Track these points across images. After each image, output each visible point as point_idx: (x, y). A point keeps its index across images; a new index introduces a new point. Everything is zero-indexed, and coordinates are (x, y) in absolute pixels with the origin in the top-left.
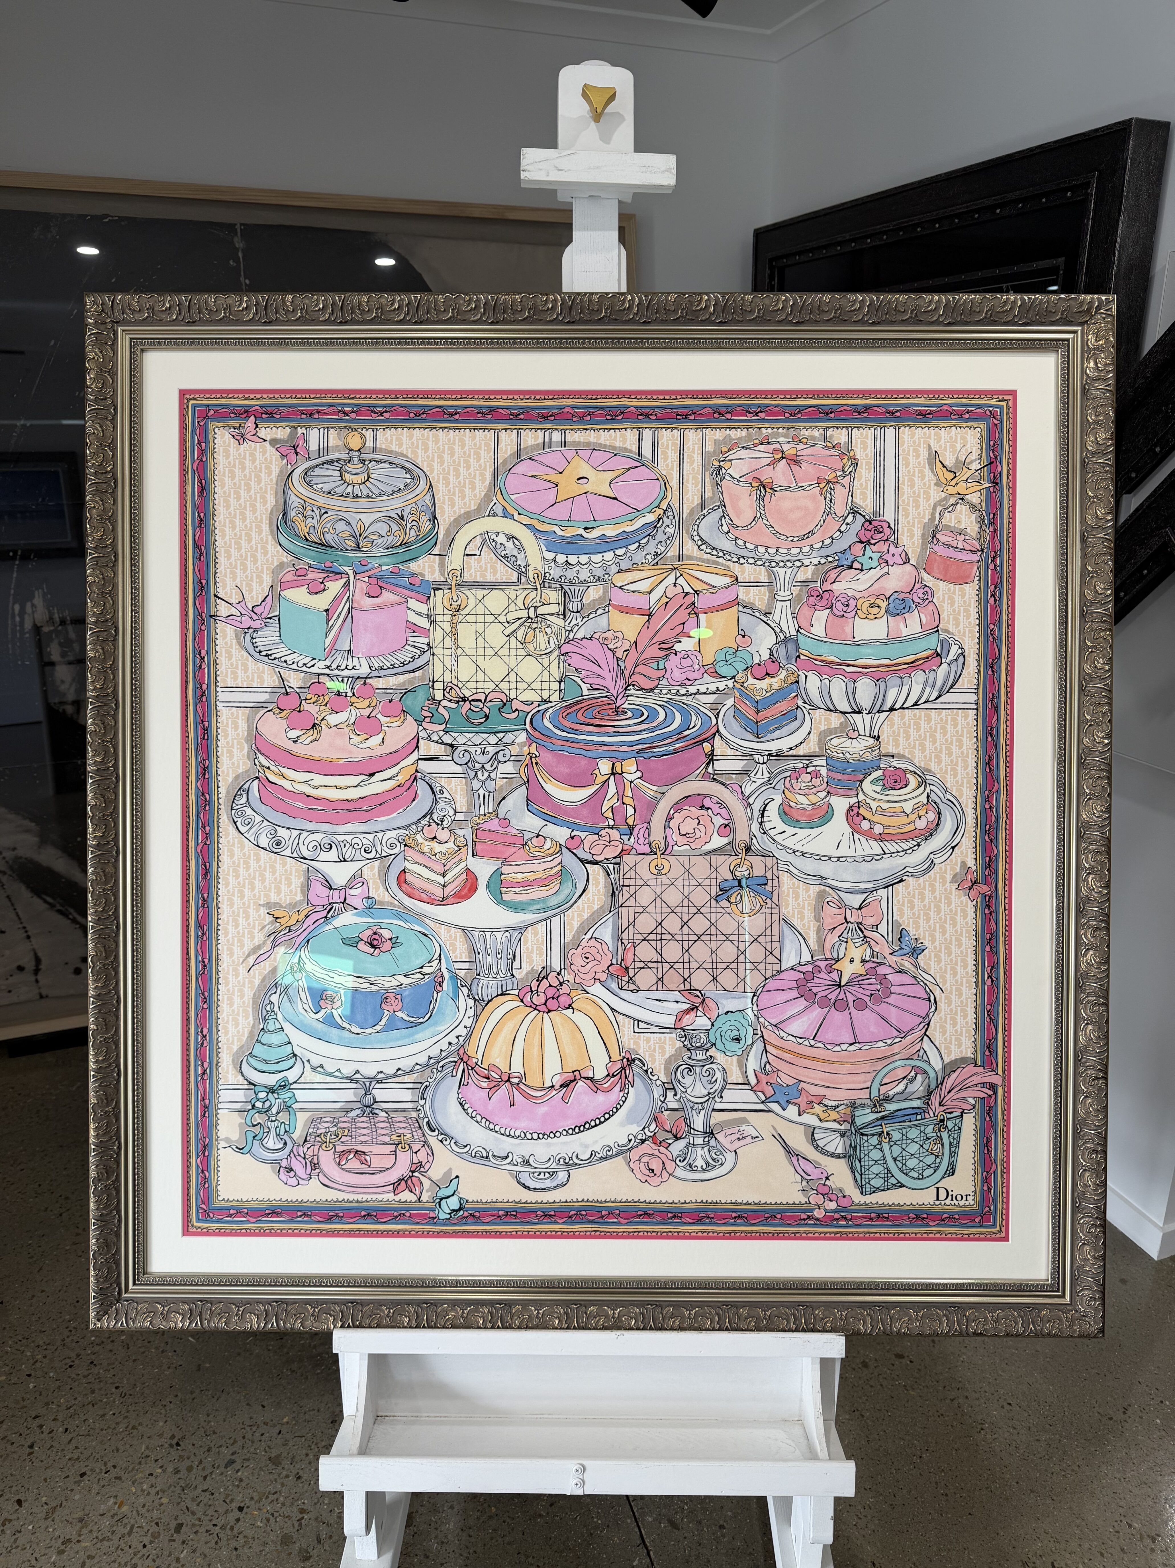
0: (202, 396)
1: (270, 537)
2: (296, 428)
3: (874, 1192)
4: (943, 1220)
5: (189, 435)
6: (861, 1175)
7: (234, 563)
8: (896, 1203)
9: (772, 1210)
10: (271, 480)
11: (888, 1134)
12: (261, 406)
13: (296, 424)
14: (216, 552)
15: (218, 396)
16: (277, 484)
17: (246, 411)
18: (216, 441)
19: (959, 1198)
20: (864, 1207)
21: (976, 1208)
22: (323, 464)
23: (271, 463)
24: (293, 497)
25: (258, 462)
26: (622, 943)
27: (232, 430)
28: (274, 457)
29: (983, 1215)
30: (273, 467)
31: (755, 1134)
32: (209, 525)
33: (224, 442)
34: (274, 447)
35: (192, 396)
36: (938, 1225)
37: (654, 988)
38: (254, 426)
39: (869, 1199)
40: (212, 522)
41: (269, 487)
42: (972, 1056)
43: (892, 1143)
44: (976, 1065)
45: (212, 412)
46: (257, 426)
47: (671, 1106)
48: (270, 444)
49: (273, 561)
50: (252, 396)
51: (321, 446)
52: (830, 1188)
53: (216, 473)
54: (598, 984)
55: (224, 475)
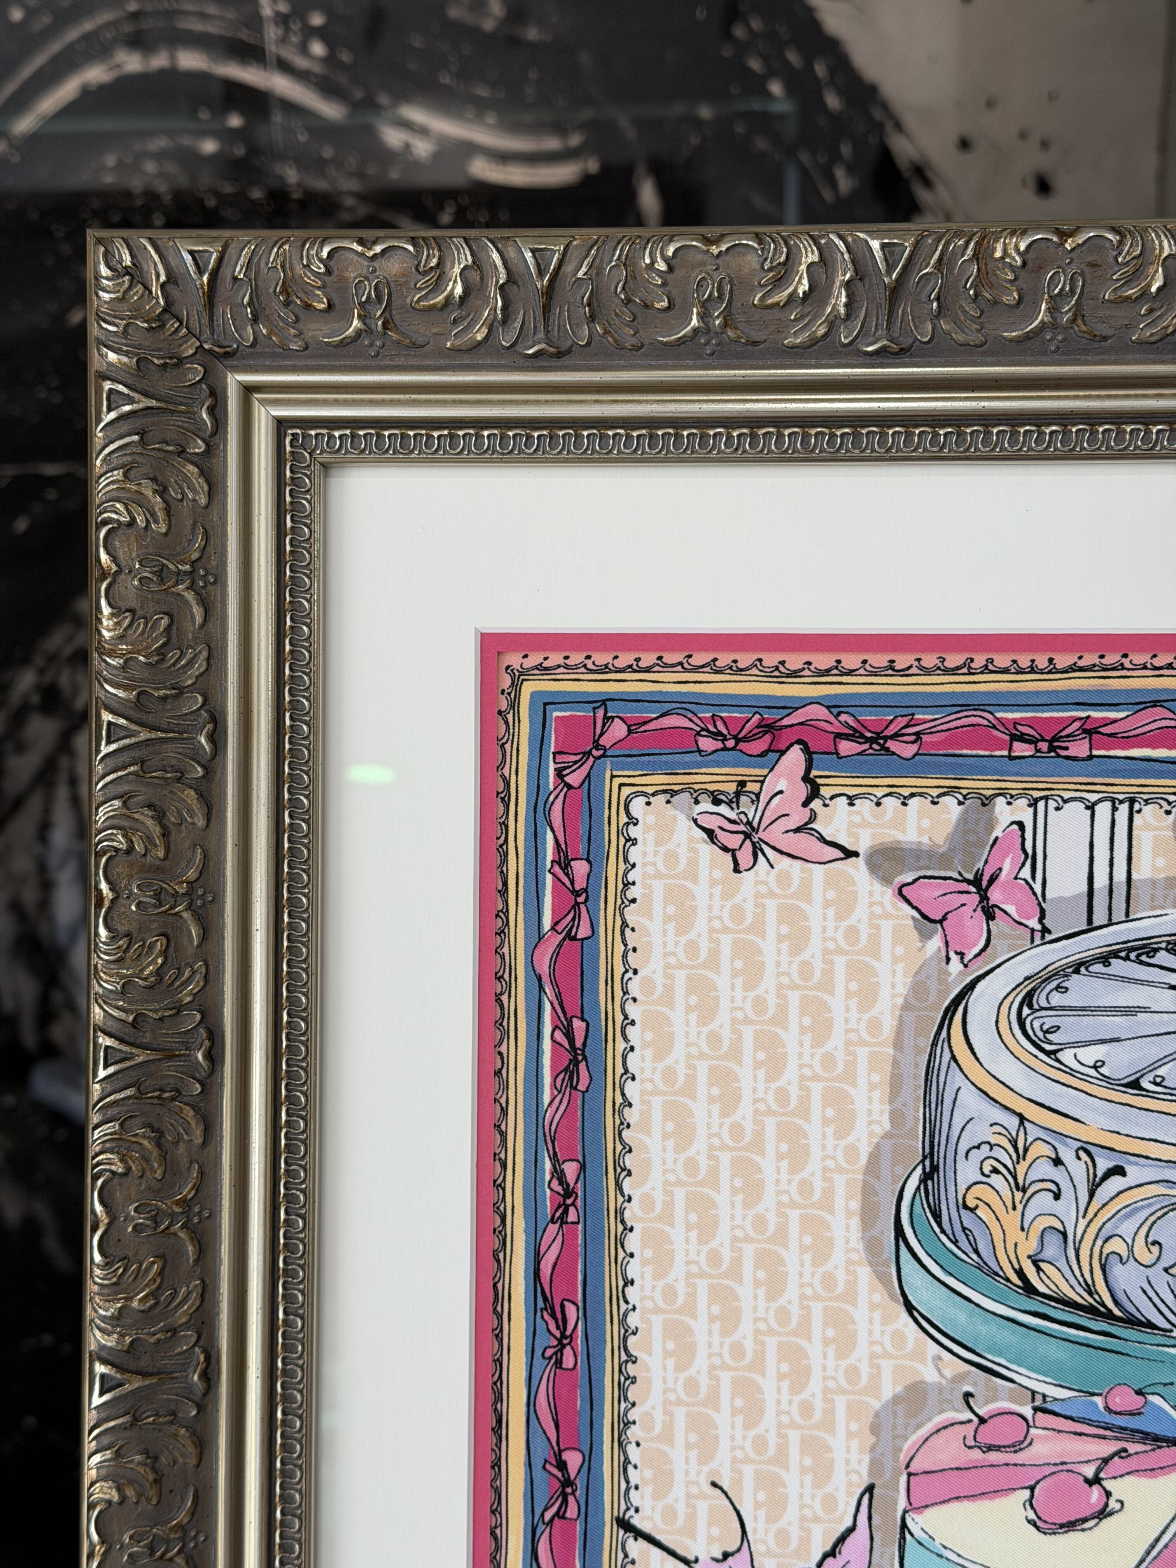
0: (576, 658)
1: (865, 1273)
2: (986, 802)
5: (519, 827)
7: (704, 1382)
10: (874, 1025)
12: (835, 707)
13: (987, 786)
14: (627, 1333)
15: (648, 659)
16: (898, 1044)
17: (768, 728)
18: (634, 854)
22: (1105, 960)
23: (874, 950)
24: (970, 1100)
25: (815, 946)
27: (706, 805)
28: (887, 928)
30: (883, 967)
32: (600, 1212)
33: (671, 858)
34: (886, 880)
35: (534, 659)
38: (803, 791)
40: (613, 1200)
41: (863, 1053)
45: (618, 730)
46: (814, 793)
48: (873, 866)
49: (875, 1378)
50: (795, 661)
51: (1101, 880)
53: (634, 988)
55: (668, 998)
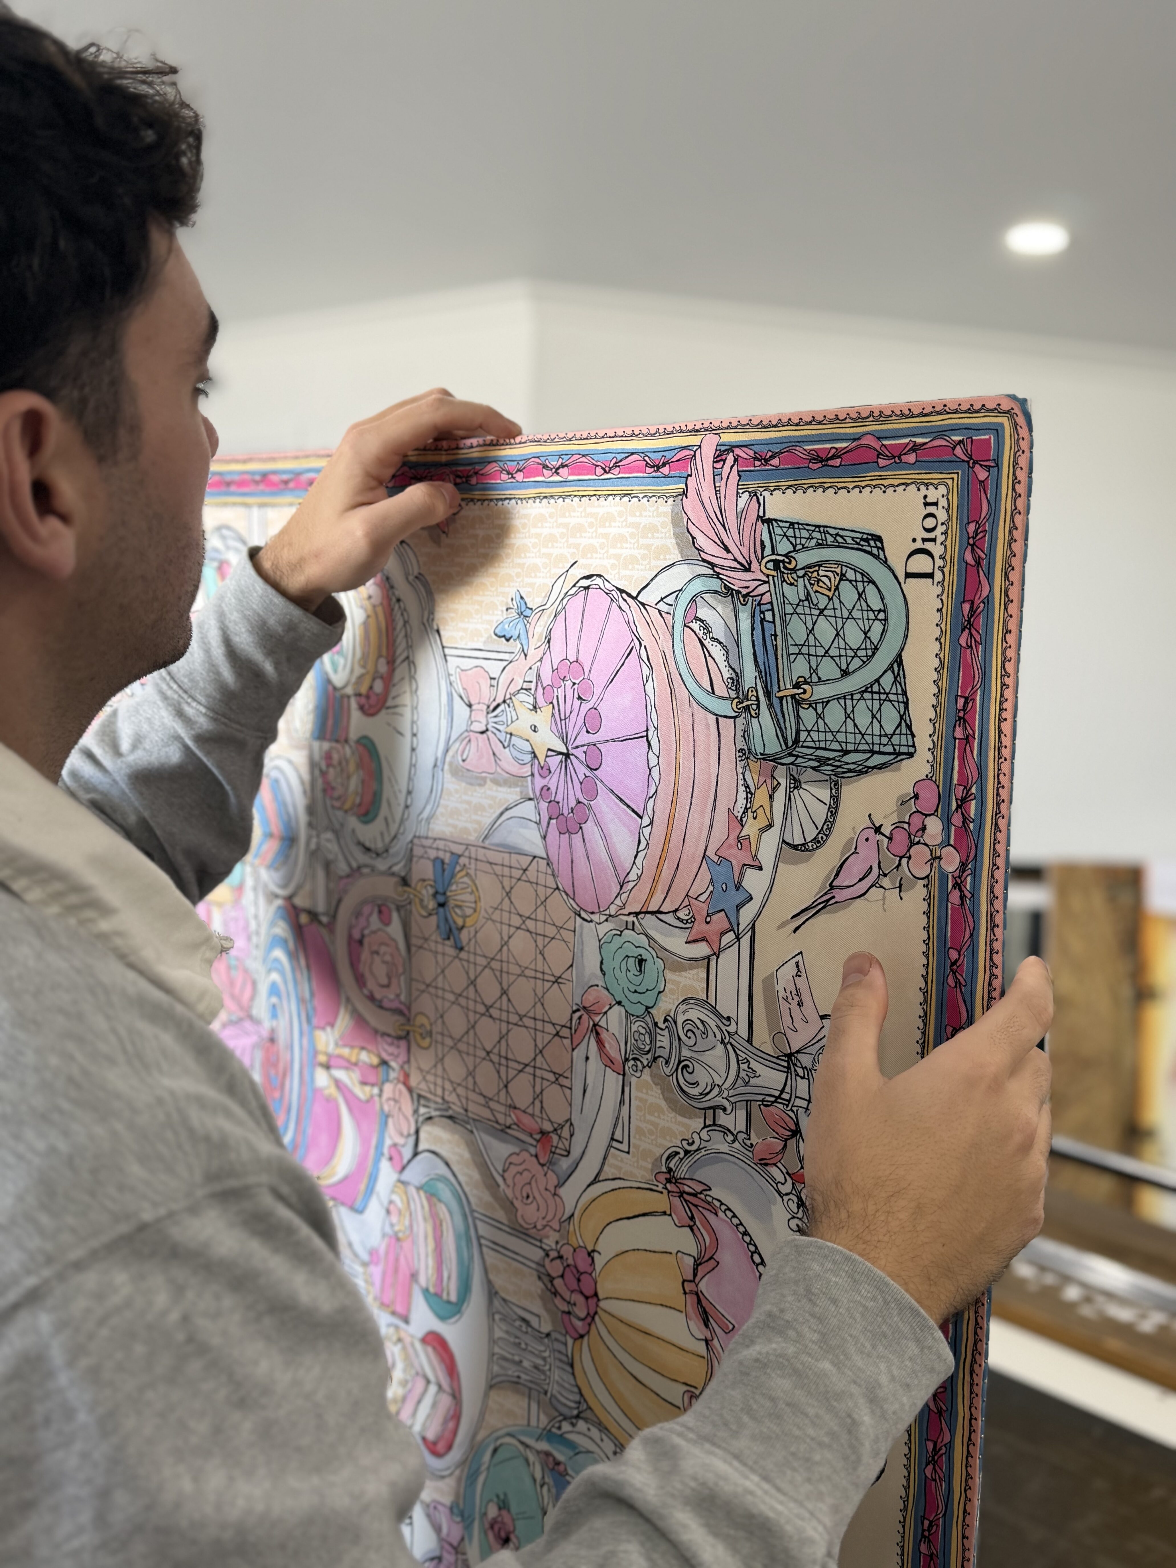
3: (909, 727)
4: (978, 562)
6: (873, 752)
8: (935, 676)
9: (941, 965)
11: (797, 686)
19: (930, 523)
20: (940, 754)
21: (954, 479)
26: (509, 1127)
29: (972, 461)
31: (791, 969)
36: (989, 576)
37: (568, 1091)
39: (923, 742)
42: (671, 500)
43: (815, 678)
44: (685, 493)
47: (741, 1125)
52: (897, 826)
54: (562, 1191)
